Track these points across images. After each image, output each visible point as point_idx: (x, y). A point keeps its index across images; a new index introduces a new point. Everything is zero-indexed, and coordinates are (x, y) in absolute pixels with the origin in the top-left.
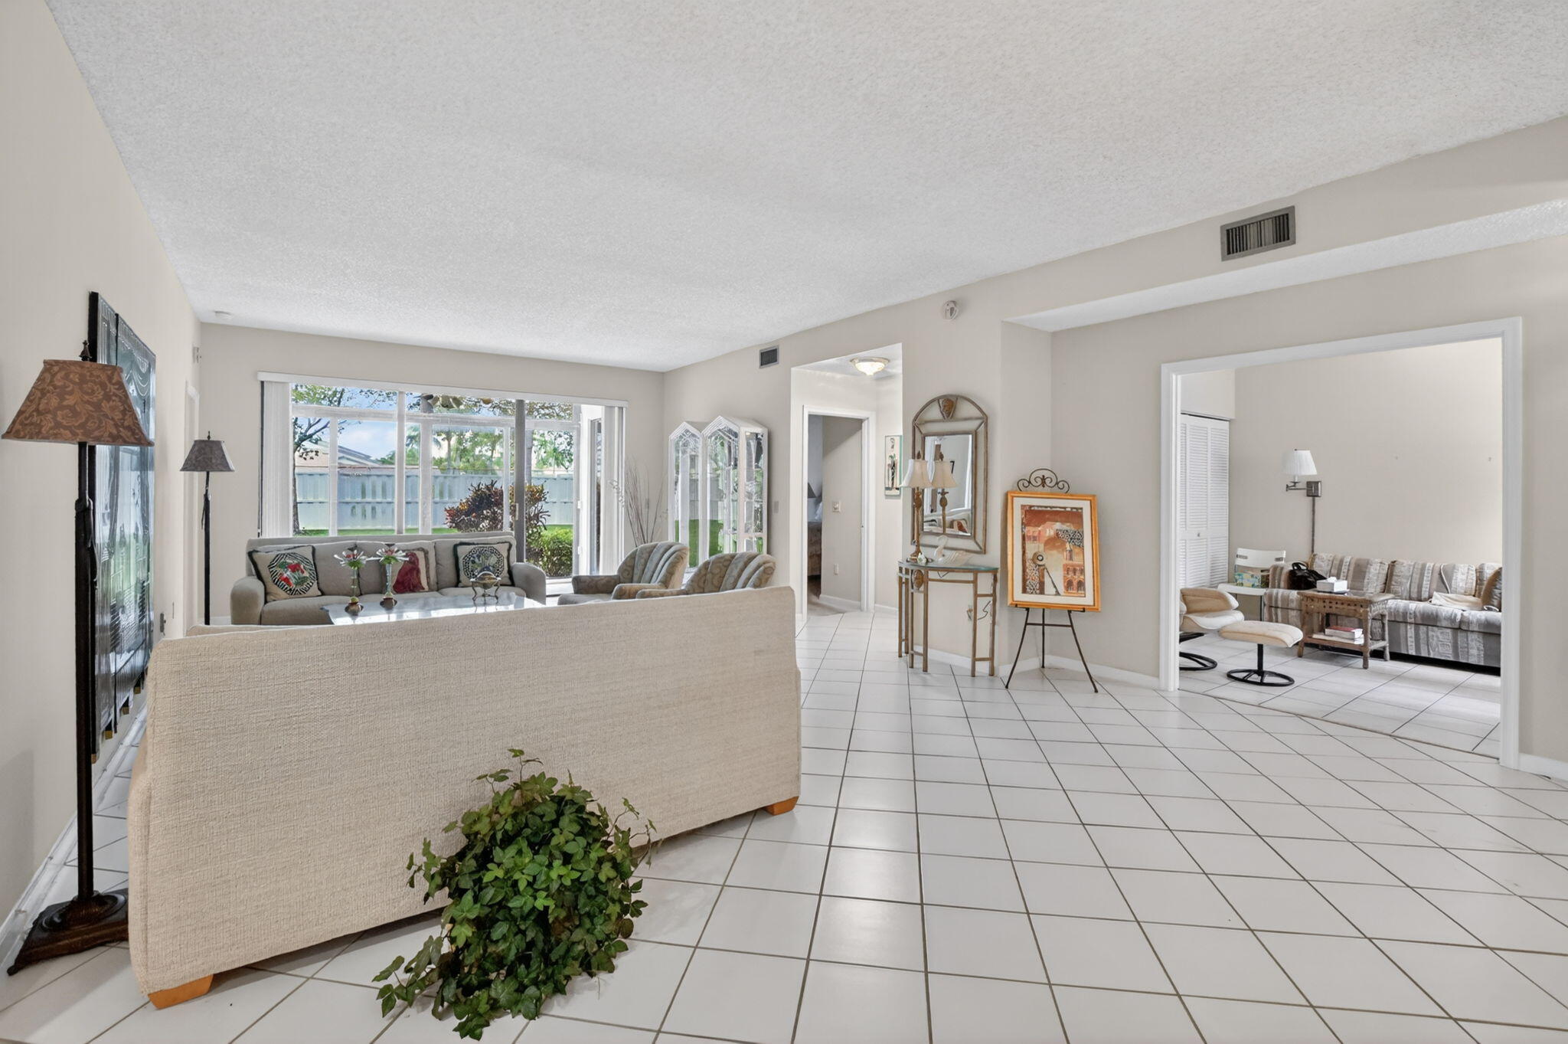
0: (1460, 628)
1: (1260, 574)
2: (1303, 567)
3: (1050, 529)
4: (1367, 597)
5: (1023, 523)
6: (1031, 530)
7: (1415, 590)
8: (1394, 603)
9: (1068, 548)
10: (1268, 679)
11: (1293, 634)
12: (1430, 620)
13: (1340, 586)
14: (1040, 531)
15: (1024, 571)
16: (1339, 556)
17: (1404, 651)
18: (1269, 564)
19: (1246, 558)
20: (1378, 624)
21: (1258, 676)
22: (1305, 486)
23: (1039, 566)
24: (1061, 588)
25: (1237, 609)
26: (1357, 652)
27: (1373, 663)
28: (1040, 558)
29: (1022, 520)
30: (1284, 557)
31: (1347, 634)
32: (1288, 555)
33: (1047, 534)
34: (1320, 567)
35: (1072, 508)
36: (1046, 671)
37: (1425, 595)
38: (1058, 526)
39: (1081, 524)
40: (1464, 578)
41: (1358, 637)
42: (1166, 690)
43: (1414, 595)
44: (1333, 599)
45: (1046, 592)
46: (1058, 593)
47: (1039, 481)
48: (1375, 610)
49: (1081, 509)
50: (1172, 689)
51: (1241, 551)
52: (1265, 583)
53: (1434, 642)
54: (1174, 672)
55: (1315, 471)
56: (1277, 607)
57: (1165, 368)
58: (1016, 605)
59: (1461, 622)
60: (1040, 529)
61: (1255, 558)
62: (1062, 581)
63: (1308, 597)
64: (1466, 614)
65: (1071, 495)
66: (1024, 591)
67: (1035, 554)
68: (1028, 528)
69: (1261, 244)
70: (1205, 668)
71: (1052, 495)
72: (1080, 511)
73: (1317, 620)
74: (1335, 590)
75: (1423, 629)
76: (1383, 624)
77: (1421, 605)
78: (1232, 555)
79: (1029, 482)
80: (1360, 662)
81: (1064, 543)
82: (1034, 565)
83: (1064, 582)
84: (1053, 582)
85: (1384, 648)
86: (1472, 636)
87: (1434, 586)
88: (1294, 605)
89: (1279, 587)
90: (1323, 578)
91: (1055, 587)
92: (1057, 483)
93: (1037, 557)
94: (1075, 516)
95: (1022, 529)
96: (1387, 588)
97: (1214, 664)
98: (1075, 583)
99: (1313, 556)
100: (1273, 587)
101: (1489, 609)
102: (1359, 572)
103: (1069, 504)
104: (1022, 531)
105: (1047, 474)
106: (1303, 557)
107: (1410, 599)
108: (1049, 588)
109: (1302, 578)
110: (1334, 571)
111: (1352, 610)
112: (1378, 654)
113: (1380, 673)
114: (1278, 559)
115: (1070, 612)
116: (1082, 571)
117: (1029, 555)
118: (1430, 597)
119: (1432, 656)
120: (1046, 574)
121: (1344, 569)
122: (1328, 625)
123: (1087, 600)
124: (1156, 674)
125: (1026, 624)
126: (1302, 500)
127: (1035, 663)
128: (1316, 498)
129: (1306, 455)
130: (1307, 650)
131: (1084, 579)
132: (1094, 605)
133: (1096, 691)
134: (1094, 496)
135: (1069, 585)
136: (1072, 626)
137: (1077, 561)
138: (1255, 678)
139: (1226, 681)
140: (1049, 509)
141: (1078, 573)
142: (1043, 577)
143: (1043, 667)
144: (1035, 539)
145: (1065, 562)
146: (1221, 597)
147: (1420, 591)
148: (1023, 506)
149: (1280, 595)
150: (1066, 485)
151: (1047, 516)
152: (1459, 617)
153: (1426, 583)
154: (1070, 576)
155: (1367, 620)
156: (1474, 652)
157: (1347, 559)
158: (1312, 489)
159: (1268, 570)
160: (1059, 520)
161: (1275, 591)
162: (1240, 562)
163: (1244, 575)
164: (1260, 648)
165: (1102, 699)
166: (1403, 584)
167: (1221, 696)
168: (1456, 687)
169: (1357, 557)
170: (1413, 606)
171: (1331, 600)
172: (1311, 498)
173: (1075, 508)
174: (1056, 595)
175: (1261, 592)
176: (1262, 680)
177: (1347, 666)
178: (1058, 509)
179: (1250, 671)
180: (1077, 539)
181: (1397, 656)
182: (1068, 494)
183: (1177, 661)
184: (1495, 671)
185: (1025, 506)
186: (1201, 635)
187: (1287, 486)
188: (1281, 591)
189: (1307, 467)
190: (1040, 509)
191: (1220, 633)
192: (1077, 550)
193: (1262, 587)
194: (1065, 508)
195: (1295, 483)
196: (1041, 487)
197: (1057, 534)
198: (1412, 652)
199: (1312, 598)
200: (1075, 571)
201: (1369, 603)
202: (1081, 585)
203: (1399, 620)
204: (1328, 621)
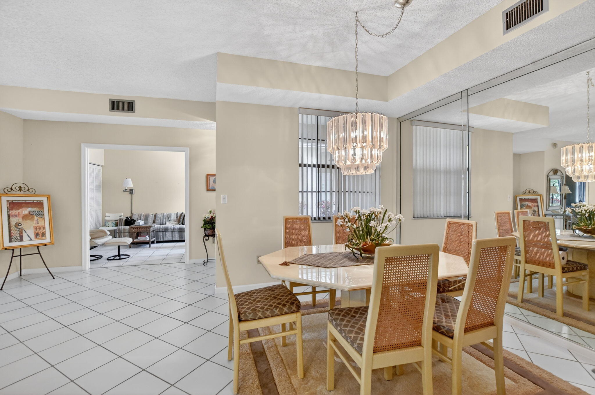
0: (173, 231)
1: (115, 222)
2: (130, 218)
3: (25, 211)
4: (150, 225)
5: (8, 209)
6: (13, 212)
7: (161, 221)
8: (156, 226)
9: (36, 219)
10: (122, 257)
11: (130, 240)
12: (166, 230)
13: (142, 223)
14: (19, 212)
15: (10, 231)
16: (140, 213)
17: (160, 240)
18: (118, 218)
19: (109, 217)
20: (153, 233)
21: (119, 257)
22: (129, 191)
23: (19, 228)
24: (33, 236)
25: (109, 235)
26: (147, 243)
27: (152, 245)
28: (20, 225)
29: (8, 207)
30: (123, 215)
31: (144, 238)
32: (125, 214)
33: (24, 213)
34: (135, 218)
35: (37, 201)
36: (22, 277)
37: (164, 223)
38: (30, 209)
39: (43, 208)
40: (173, 217)
41: (147, 238)
42: (85, 270)
43: (161, 223)
44: (140, 227)
45: (24, 240)
46: (31, 240)
47: (18, 189)
48: (152, 229)
49: (43, 201)
50: (87, 269)
51: (107, 214)
52: (117, 225)
53: (167, 236)
54: (88, 262)
55: (132, 185)
56: (121, 233)
57: (82, 145)
58: (6, 249)
59: (173, 229)
60: (19, 211)
61: (113, 216)
62: (34, 234)
63: (132, 228)
64: (174, 227)
65: (37, 195)
66: (10, 241)
67: (16, 223)
68: (11, 212)
69: (123, 110)
70: (98, 259)
71: (24, 195)
72: (42, 202)
73: (135, 235)
74: (141, 224)
75: (164, 232)
76: (154, 233)
77: (164, 226)
78: (103, 216)
79: (12, 189)
80: (148, 246)
81: (33, 217)
82: (16, 229)
83: (35, 234)
84: (28, 235)
85: (154, 240)
86: (176, 233)
87: (166, 220)
88: (126, 231)
89: (122, 226)
90: (136, 221)
91: (29, 237)
92: (28, 190)
93: (17, 225)
94: (40, 204)
95: (8, 212)
96: (154, 222)
97: (101, 257)
98: (40, 234)
99: (132, 214)
100: (120, 226)
101: (180, 224)
102: (146, 218)
103: (36, 199)
104: (8, 213)
105: (22, 185)
106: (129, 215)
107: (161, 224)
108: (25, 237)
109: (129, 222)
110: (139, 218)
111: (145, 230)
112: (153, 242)
113: (154, 248)
114: (120, 216)
115: (38, 247)
116: (44, 228)
117: (13, 223)
118: (166, 223)
119: (167, 240)
120: (24, 232)
121: (142, 217)
122: (138, 236)
123: (48, 240)
124: (81, 265)
125: (13, 256)
126: (127, 195)
127: (17, 274)
128: (133, 195)
129: (130, 180)
130: (132, 245)
131: (45, 231)
132: (51, 242)
133: (54, 278)
134: (49, 195)
135: (37, 235)
136: (39, 253)
137: (41, 224)
138: (118, 258)
139: (107, 261)
140: (24, 201)
141: (42, 229)
142: (22, 233)
143: (21, 275)
144: (16, 216)
145: (34, 225)
146: (104, 232)
147: (163, 222)
148: (8, 201)
149: (122, 229)
150: (34, 191)
151: (23, 205)
152: (173, 228)
153: (164, 220)
154: (37, 231)
155: (150, 232)
156: (176, 237)
157: (143, 214)
158: (131, 192)
159: (117, 220)
160: (30, 206)
161: (120, 227)
162: (107, 218)
163: (109, 223)
164: (119, 247)
165: (57, 280)
166: (158, 220)
167: (107, 266)
168: (173, 247)
169: (146, 213)
170: (162, 226)
171: (140, 228)
172: (131, 195)
173: (39, 201)
174: (30, 240)
175: (115, 228)
176: (120, 258)
177: (145, 248)
178: (30, 201)
179: (115, 256)
180: (41, 214)
181: (158, 242)
182: (35, 195)
183: (89, 258)
184: (184, 241)
185: (9, 201)
186: (96, 246)
187: (123, 191)
188: (123, 227)
189: (130, 184)
190: (18, 202)
191: (104, 245)
192: (40, 219)
193: (116, 226)
194: (33, 201)
195: (126, 190)
196: (19, 191)
197: (30, 213)
198: (162, 240)
199: (133, 228)
200: (40, 228)
201: (150, 227)
202: (43, 234)
203: (158, 231)
204: (138, 235)
